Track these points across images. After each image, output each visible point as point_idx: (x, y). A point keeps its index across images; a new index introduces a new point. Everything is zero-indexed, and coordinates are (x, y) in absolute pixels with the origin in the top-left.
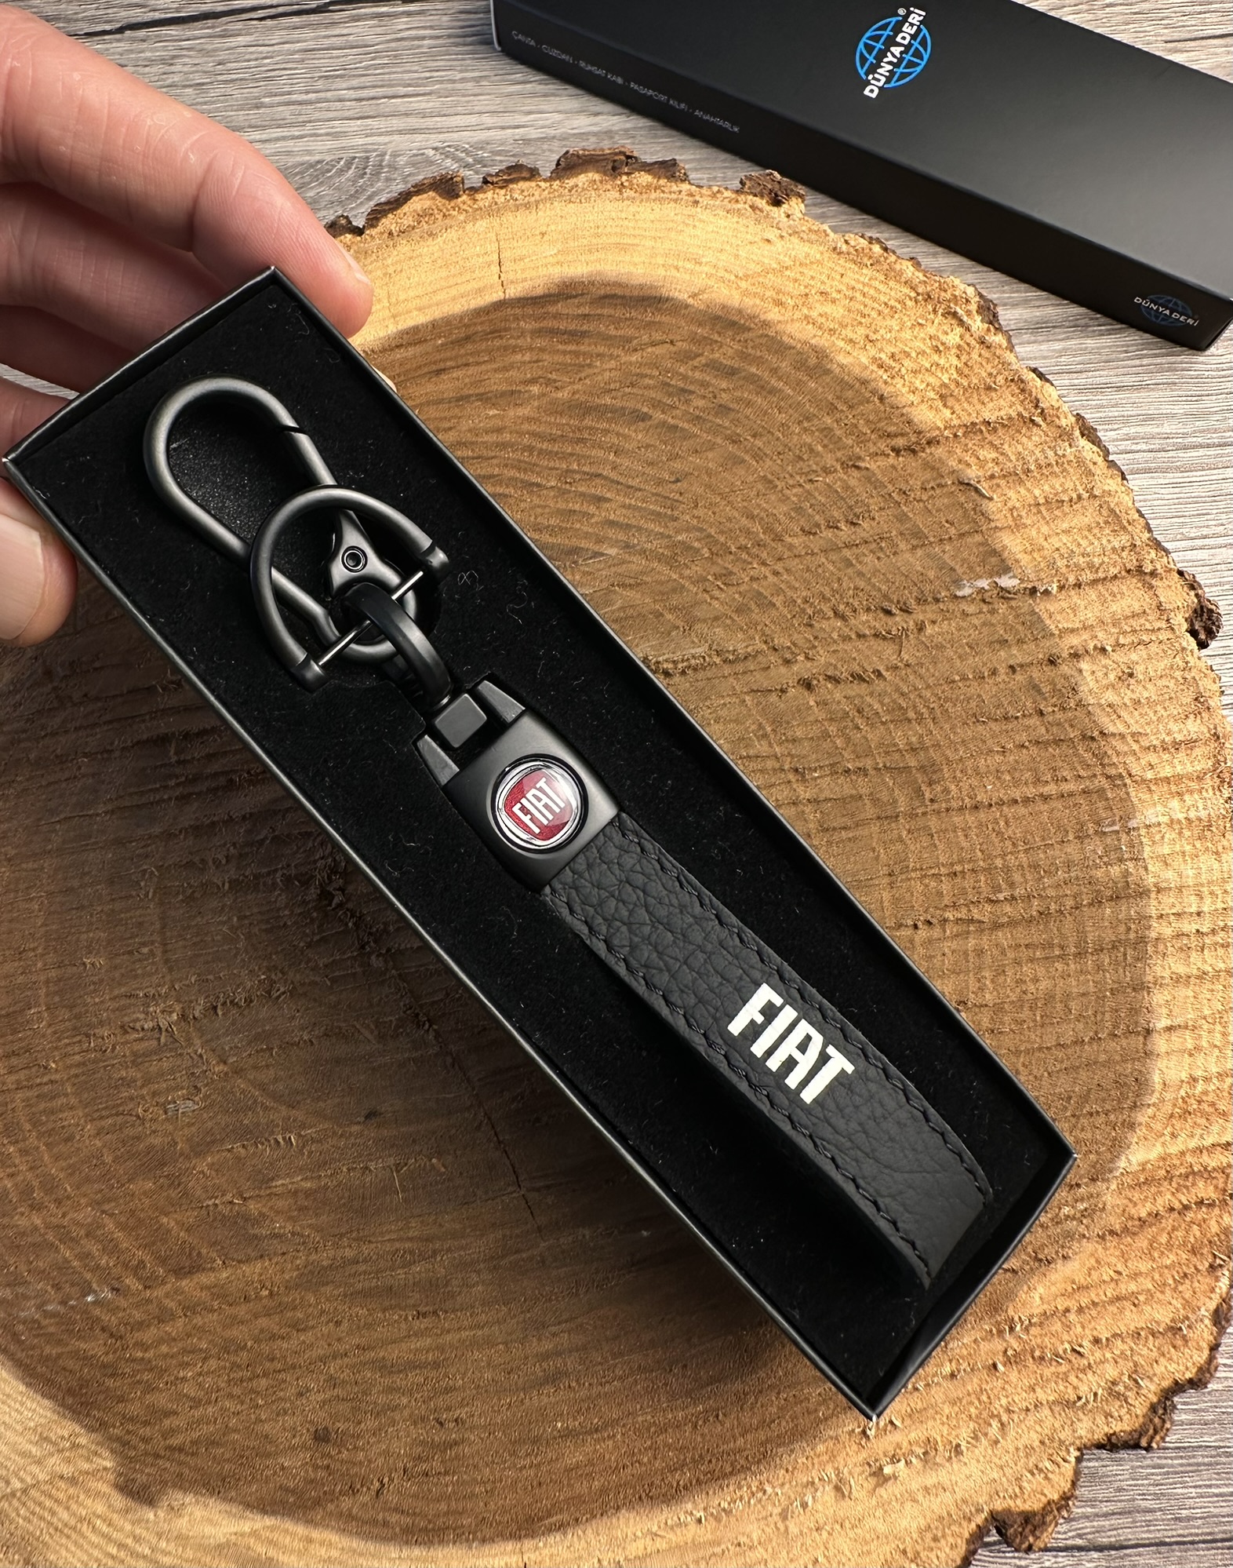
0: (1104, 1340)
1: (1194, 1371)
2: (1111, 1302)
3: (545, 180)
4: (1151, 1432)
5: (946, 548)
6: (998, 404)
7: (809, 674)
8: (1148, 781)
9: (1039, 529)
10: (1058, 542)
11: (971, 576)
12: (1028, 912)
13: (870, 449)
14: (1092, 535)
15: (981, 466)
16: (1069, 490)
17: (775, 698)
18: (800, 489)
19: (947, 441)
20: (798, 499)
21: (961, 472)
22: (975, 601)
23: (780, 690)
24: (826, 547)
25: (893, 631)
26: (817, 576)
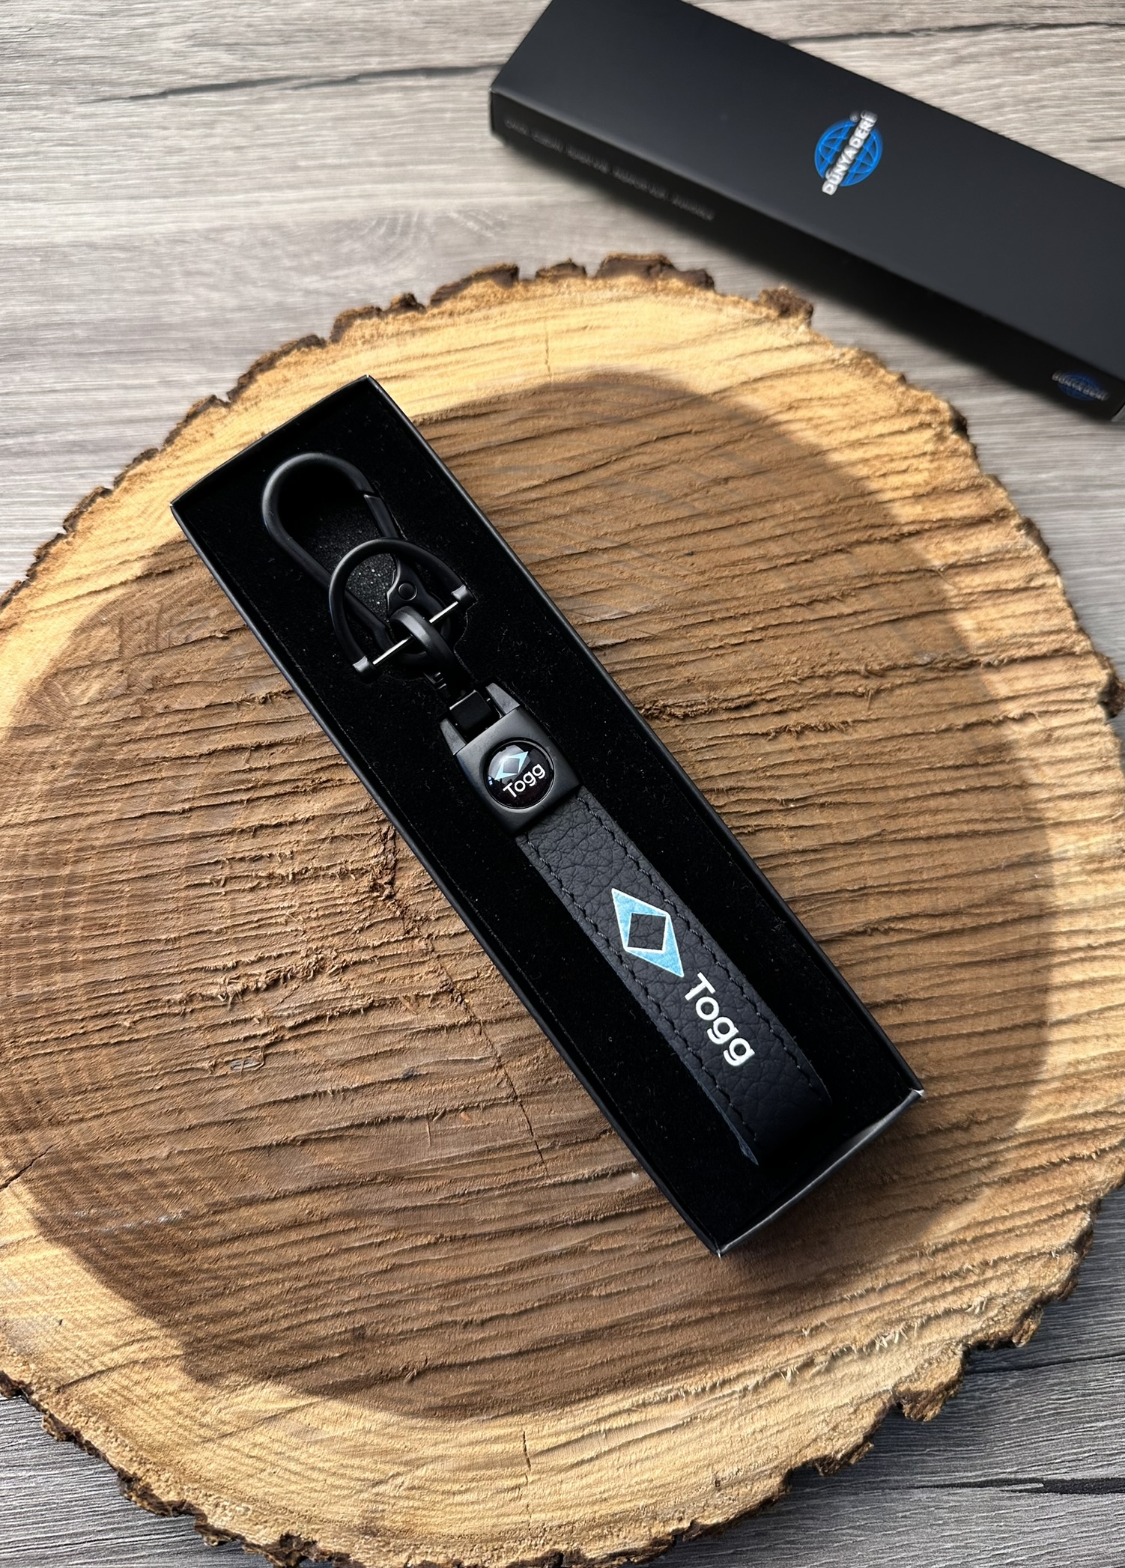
0: (992, 1264)
1: (1058, 1286)
2: (1000, 1234)
3: (593, 278)
4: (1021, 1332)
5: (911, 623)
6: (961, 504)
7: (791, 723)
8: (1060, 823)
9: (988, 612)
10: (1002, 624)
11: (930, 648)
12: (958, 925)
13: (855, 537)
14: (1030, 619)
15: (945, 556)
16: (1014, 581)
17: (763, 741)
18: (794, 567)
19: (918, 533)
20: (792, 576)
21: (928, 561)
22: (932, 669)
23: (767, 734)
24: (812, 617)
25: (860, 690)
26: (803, 641)
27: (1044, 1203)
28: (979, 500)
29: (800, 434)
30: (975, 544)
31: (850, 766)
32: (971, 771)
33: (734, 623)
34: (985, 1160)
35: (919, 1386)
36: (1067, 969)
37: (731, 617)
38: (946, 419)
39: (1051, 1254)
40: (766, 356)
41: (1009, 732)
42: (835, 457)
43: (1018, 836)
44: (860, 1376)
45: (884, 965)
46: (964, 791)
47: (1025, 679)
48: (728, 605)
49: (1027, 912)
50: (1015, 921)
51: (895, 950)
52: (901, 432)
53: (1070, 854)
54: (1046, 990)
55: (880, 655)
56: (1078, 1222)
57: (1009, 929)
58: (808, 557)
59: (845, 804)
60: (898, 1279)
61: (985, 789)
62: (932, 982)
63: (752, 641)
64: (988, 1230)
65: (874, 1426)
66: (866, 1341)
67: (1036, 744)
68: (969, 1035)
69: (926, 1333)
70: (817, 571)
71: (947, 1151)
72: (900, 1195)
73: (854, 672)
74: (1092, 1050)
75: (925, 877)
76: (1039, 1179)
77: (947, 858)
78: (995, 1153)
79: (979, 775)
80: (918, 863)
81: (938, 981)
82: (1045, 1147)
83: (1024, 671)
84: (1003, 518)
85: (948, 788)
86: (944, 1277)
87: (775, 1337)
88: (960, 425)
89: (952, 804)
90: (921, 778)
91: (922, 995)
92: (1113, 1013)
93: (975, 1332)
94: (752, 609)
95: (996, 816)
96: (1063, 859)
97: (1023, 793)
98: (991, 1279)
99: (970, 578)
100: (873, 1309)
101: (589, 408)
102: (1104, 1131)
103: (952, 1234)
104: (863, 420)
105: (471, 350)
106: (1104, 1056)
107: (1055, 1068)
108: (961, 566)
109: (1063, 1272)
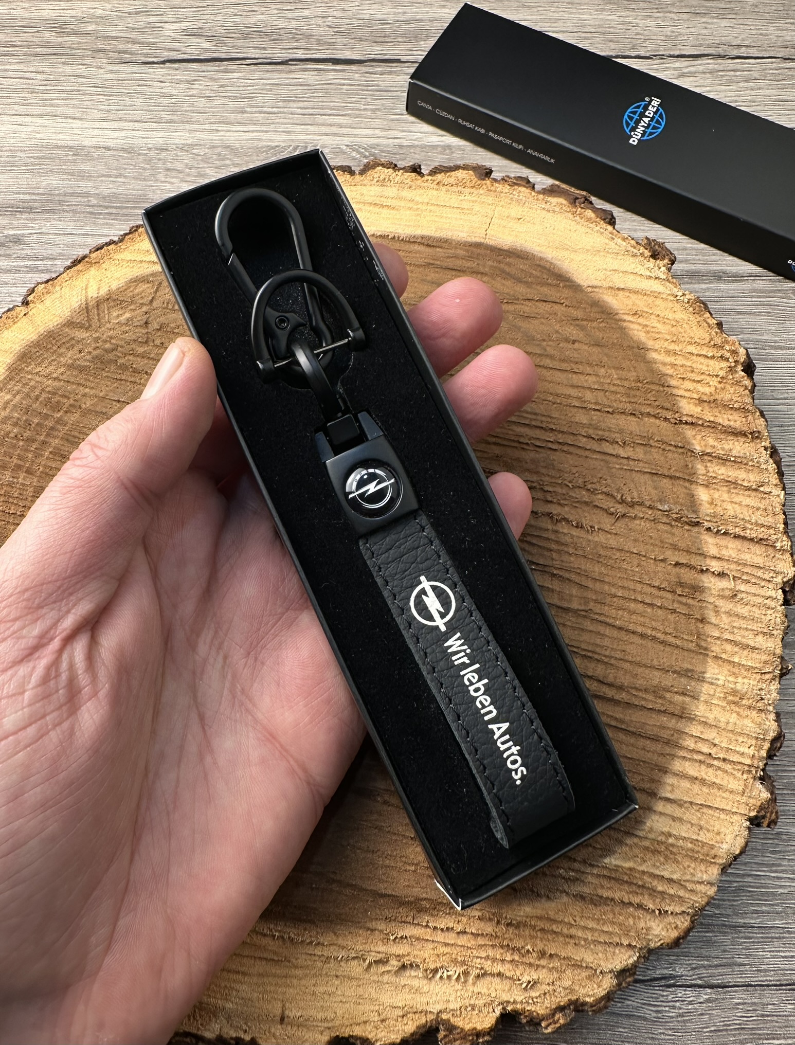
0: (548, 955)
1: (592, 999)
2: (563, 935)
3: (537, 192)
4: (550, 1020)
5: (665, 481)
6: (730, 417)
7: (555, 512)
8: (721, 658)
9: (722, 494)
10: (729, 507)
11: (672, 501)
12: (617, 697)
13: (647, 410)
14: (750, 510)
15: (705, 446)
16: (749, 481)
18: (598, 413)
19: (692, 423)
20: (594, 417)
21: (693, 444)
22: (666, 516)
23: (536, 513)
24: (597, 449)
25: (612, 509)
26: (586, 463)
27: (605, 929)
28: (744, 420)
29: (636, 332)
30: (731, 446)
31: (585, 557)
32: (669, 596)
33: (543, 432)
34: (572, 874)
35: (458, 1022)
36: (687, 763)
37: (542, 428)
38: (742, 360)
39: (596, 970)
40: (632, 277)
41: (706, 580)
42: (653, 355)
43: (686, 653)
44: (417, 991)
46: (658, 607)
47: (732, 549)
48: (543, 419)
49: (671, 709)
50: (660, 712)
52: (706, 357)
53: (720, 682)
54: (665, 771)
55: (635, 494)
56: (625, 956)
57: (654, 715)
58: (610, 410)
59: (569, 580)
61: (674, 611)
63: (550, 449)
64: (554, 927)
65: (412, 1034)
66: (432, 966)
67: (723, 597)
69: (479, 983)
70: (613, 421)
73: (612, 496)
74: (683, 831)
75: (607, 653)
76: (607, 908)
77: (628, 647)
78: (583, 873)
79: (674, 601)
80: (605, 642)
82: (622, 887)
83: (733, 544)
84: (756, 437)
85: (647, 601)
86: (508, 947)
87: (368, 929)
88: (749, 369)
89: (647, 612)
90: (631, 585)
92: (710, 812)
93: (515, 1002)
94: (558, 428)
95: (675, 634)
96: (713, 684)
97: (701, 626)
98: (543, 966)
99: (718, 467)
100: (446, 945)
101: (502, 266)
102: (672, 895)
103: (527, 917)
104: (682, 339)
105: (441, 208)
106: (693, 841)
107: (649, 832)
108: (715, 457)
109: (600, 989)
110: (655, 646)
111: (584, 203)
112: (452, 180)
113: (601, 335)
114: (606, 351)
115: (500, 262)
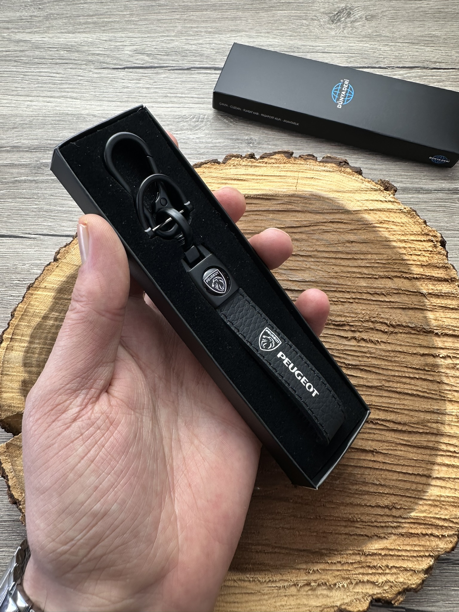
0: (390, 567)
1: (415, 585)
2: (396, 556)
3: (319, 162)
4: (396, 600)
5: (410, 311)
6: (439, 272)
7: (357, 336)
8: (453, 401)
9: (440, 314)
10: (445, 320)
11: (415, 321)
12: (404, 428)
13: (396, 274)
14: (456, 321)
15: (428, 289)
16: (453, 305)
17: (344, 340)
18: (371, 279)
19: (419, 278)
20: (369, 282)
21: (422, 289)
22: (414, 330)
23: (347, 338)
24: (374, 299)
25: (386, 330)
26: (369, 307)
27: (416, 549)
28: (446, 272)
29: (383, 233)
30: (441, 288)
31: (376, 358)
32: (422, 372)
33: (344, 294)
34: (395, 524)
35: (350, 608)
36: (444, 458)
37: (343, 291)
38: (439, 240)
39: (415, 571)
40: (376, 202)
41: (439, 361)
42: (394, 244)
43: (434, 401)
44: (327, 596)
45: (372, 436)
46: (417, 379)
47: (449, 342)
48: (343, 287)
49: (432, 431)
50: (427, 433)
51: (377, 432)
52: (421, 241)
53: (454, 414)
54: (434, 463)
55: (396, 319)
56: (429, 561)
57: (424, 435)
58: (377, 277)
59: (370, 371)
60: (352, 562)
61: (425, 380)
62: (389, 448)
63: (349, 302)
64: (391, 553)
66: (333, 583)
67: (449, 368)
68: (399, 472)
69: (357, 587)
70: (379, 283)
71: (381, 516)
72: (359, 528)
73: (385, 323)
74: (447, 493)
75: (395, 407)
76: (416, 539)
77: (405, 402)
78: (400, 522)
79: (425, 374)
80: (393, 401)
81: (391, 448)
82: (421, 526)
83: (450, 339)
84: (454, 281)
85: (412, 376)
86: (369, 567)
87: (297, 569)
88: (443, 244)
89: (412, 382)
90: (402, 369)
91: (384, 452)
93: (377, 594)
94: (352, 290)
95: (428, 392)
96: (452, 415)
97: (440, 385)
98: (388, 574)
99: (436, 300)
100: (338, 570)
101: (307, 205)
102: (446, 527)
103: (376, 549)
104: (407, 233)
105: (270, 177)
106: (453, 497)
107: (431, 496)
108: (434, 295)
109: (418, 580)
110: (419, 399)
111: (344, 165)
112: (273, 161)
113: (366, 237)
114: (369, 245)
115: (306, 203)
